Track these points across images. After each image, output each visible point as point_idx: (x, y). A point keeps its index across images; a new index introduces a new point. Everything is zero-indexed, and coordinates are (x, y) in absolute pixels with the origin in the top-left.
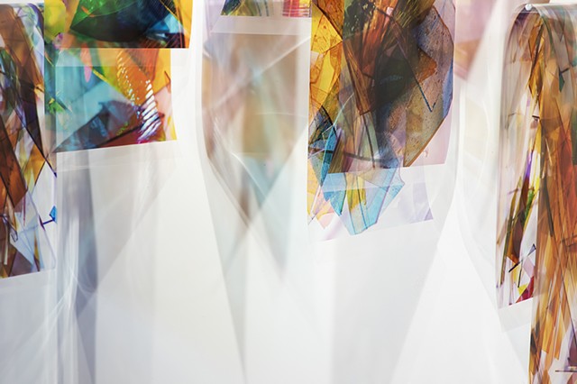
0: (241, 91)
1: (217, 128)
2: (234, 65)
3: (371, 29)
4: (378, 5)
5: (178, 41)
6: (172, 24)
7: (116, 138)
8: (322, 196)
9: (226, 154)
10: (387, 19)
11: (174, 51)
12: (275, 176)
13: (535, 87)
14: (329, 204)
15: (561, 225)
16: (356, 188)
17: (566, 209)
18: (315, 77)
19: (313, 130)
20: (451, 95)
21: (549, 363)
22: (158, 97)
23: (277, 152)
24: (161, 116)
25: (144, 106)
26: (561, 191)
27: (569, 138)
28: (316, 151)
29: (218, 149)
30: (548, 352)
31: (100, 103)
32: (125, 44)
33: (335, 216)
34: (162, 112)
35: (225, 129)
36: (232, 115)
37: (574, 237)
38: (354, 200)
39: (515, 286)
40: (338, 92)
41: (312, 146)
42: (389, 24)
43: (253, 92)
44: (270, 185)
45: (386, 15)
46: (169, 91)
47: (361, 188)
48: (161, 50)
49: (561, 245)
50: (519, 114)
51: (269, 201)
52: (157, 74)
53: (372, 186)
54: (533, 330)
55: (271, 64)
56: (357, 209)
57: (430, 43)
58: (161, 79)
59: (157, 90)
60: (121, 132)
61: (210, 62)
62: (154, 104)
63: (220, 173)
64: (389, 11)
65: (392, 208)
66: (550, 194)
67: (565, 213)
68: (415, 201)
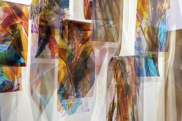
0: (40, 78)
1: (33, 87)
2: (38, 71)
3: (74, 62)
4: (75, 56)
5: (24, 65)
6: (22, 60)
7: (7, 90)
8: (61, 105)
9: (36, 94)
10: (78, 60)
11: (22, 67)
12: (49, 100)
13: (115, 77)
14: (63, 108)
15: (123, 113)
16: (70, 103)
17: (124, 108)
18: (59, 74)
19: (59, 88)
20: (94, 79)
22: (18, 79)
23: (49, 94)
24: (19, 84)
25: (14, 82)
26: (122, 104)
27: (125, 90)
28: (59, 93)
29: (34, 93)
31: (2, 81)
32: (9, 66)
33: (64, 111)
34: (19, 83)
35: (36, 88)
36: (38, 84)
37: (126, 116)
38: (69, 106)
40: (65, 78)
41: (58, 92)
42: (78, 61)
43: (43, 78)
44: (47, 102)
45: (78, 59)
46: (21, 78)
47: (71, 103)
48: (19, 67)
49: (123, 118)
50: (112, 84)
51: (47, 107)
52: (18, 73)
53: (74, 103)
55: (48, 71)
56: (70, 109)
57: (89, 66)
58: (19, 75)
59: (18, 77)
60: (8, 89)
61: (32, 70)
62: (17, 81)
63: (35, 100)
64: (78, 58)
65: (79, 108)
66: (120, 105)
67: (124, 110)
68: (85, 107)
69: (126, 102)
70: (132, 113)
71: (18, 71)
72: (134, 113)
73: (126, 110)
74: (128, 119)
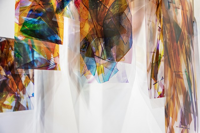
3: (101, 10)
4: (103, 3)
5: (59, 42)
7: (40, 67)
8: (87, 68)
10: (107, 10)
14: (90, 71)
15: (173, 65)
17: (175, 59)
18: (82, 26)
20: (132, 42)
21: (173, 123)
22: (55, 59)
24: (56, 64)
25: (50, 60)
26: (172, 51)
27: (174, 31)
28: (83, 52)
30: (172, 118)
33: (92, 76)
34: (56, 63)
37: (179, 72)
38: (100, 72)
39: (156, 91)
40: (92, 34)
45: (107, 8)
46: (59, 57)
49: (174, 73)
52: (55, 52)
54: (165, 107)
56: (101, 76)
58: (56, 54)
59: (55, 56)
60: (42, 66)
62: (54, 60)
66: (168, 49)
67: (175, 60)
68: (122, 77)
69: (177, 50)
70: (186, 72)
71: (55, 50)
72: (189, 72)
73: (178, 64)
74: (182, 78)
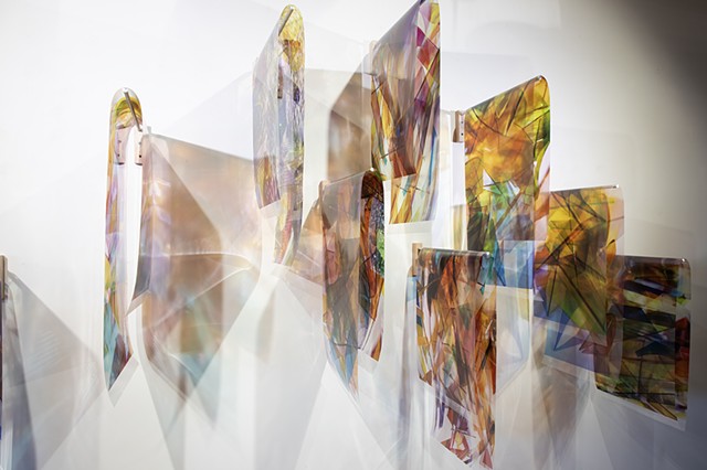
0: (177, 313)
1: (156, 338)
2: (171, 296)
9: (164, 355)
12: (207, 363)
23: (208, 348)
29: (158, 355)
35: (164, 339)
36: (170, 329)
43: (188, 312)
44: (203, 370)
51: (203, 382)
55: (203, 292)
